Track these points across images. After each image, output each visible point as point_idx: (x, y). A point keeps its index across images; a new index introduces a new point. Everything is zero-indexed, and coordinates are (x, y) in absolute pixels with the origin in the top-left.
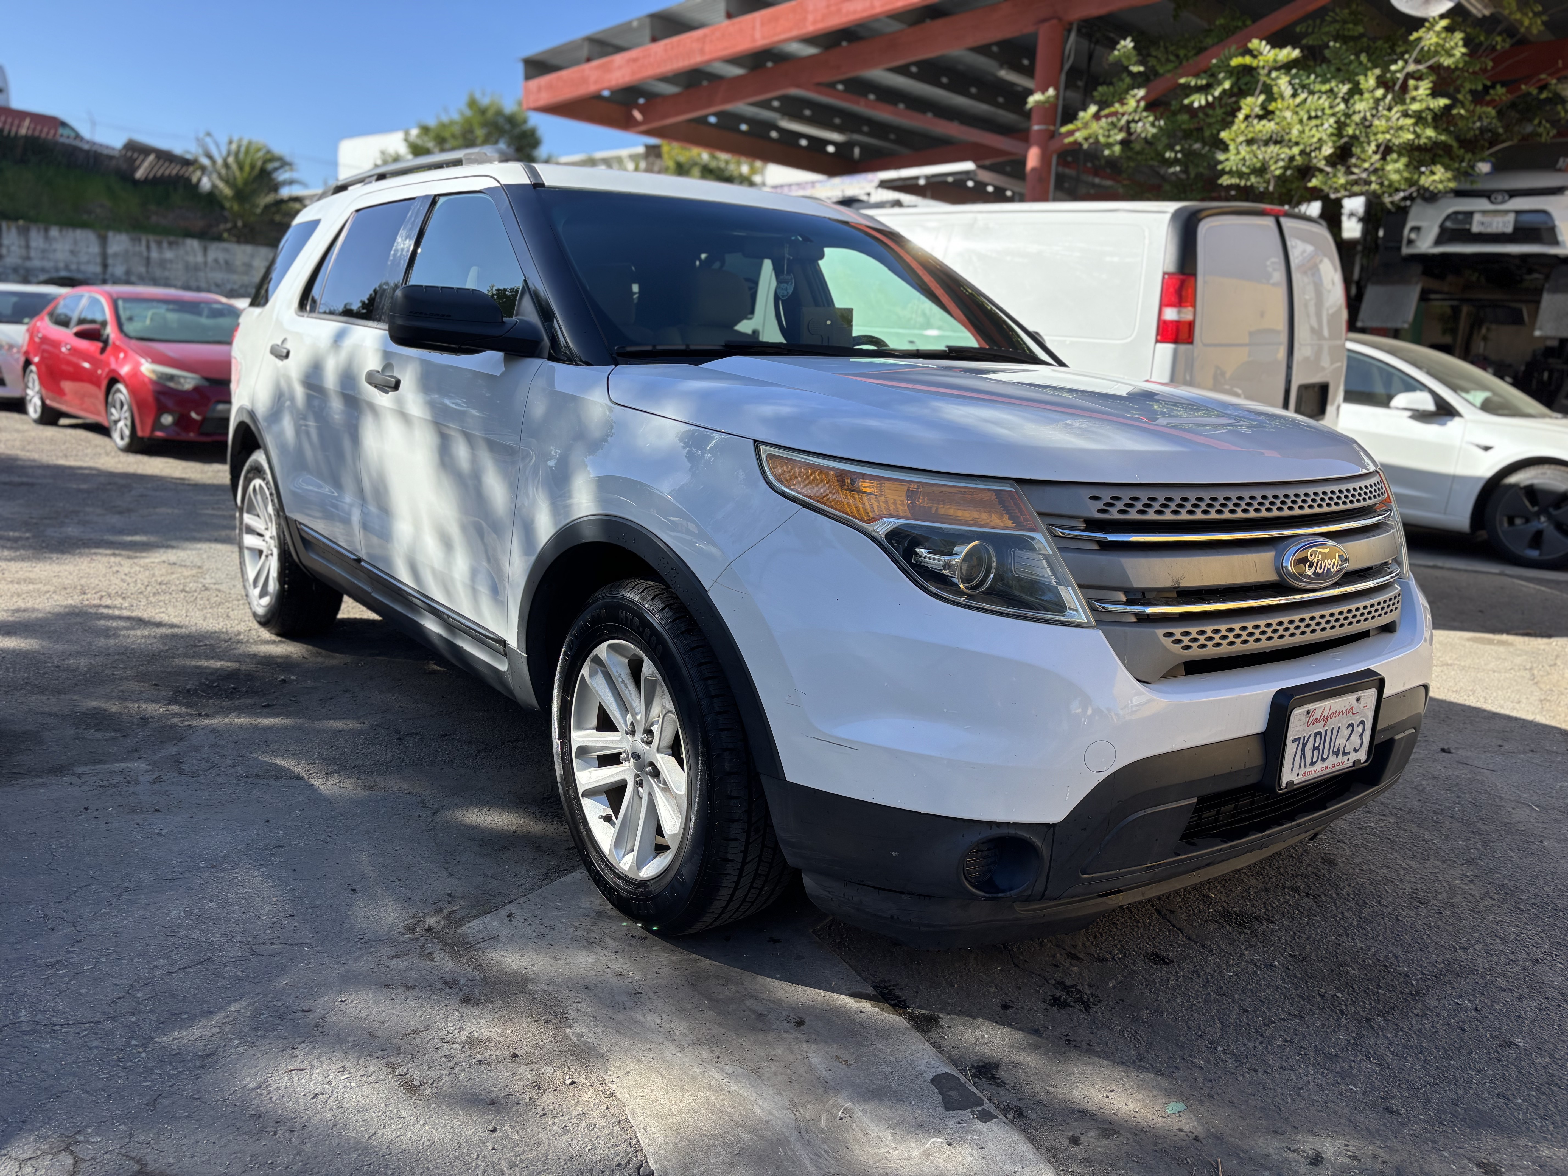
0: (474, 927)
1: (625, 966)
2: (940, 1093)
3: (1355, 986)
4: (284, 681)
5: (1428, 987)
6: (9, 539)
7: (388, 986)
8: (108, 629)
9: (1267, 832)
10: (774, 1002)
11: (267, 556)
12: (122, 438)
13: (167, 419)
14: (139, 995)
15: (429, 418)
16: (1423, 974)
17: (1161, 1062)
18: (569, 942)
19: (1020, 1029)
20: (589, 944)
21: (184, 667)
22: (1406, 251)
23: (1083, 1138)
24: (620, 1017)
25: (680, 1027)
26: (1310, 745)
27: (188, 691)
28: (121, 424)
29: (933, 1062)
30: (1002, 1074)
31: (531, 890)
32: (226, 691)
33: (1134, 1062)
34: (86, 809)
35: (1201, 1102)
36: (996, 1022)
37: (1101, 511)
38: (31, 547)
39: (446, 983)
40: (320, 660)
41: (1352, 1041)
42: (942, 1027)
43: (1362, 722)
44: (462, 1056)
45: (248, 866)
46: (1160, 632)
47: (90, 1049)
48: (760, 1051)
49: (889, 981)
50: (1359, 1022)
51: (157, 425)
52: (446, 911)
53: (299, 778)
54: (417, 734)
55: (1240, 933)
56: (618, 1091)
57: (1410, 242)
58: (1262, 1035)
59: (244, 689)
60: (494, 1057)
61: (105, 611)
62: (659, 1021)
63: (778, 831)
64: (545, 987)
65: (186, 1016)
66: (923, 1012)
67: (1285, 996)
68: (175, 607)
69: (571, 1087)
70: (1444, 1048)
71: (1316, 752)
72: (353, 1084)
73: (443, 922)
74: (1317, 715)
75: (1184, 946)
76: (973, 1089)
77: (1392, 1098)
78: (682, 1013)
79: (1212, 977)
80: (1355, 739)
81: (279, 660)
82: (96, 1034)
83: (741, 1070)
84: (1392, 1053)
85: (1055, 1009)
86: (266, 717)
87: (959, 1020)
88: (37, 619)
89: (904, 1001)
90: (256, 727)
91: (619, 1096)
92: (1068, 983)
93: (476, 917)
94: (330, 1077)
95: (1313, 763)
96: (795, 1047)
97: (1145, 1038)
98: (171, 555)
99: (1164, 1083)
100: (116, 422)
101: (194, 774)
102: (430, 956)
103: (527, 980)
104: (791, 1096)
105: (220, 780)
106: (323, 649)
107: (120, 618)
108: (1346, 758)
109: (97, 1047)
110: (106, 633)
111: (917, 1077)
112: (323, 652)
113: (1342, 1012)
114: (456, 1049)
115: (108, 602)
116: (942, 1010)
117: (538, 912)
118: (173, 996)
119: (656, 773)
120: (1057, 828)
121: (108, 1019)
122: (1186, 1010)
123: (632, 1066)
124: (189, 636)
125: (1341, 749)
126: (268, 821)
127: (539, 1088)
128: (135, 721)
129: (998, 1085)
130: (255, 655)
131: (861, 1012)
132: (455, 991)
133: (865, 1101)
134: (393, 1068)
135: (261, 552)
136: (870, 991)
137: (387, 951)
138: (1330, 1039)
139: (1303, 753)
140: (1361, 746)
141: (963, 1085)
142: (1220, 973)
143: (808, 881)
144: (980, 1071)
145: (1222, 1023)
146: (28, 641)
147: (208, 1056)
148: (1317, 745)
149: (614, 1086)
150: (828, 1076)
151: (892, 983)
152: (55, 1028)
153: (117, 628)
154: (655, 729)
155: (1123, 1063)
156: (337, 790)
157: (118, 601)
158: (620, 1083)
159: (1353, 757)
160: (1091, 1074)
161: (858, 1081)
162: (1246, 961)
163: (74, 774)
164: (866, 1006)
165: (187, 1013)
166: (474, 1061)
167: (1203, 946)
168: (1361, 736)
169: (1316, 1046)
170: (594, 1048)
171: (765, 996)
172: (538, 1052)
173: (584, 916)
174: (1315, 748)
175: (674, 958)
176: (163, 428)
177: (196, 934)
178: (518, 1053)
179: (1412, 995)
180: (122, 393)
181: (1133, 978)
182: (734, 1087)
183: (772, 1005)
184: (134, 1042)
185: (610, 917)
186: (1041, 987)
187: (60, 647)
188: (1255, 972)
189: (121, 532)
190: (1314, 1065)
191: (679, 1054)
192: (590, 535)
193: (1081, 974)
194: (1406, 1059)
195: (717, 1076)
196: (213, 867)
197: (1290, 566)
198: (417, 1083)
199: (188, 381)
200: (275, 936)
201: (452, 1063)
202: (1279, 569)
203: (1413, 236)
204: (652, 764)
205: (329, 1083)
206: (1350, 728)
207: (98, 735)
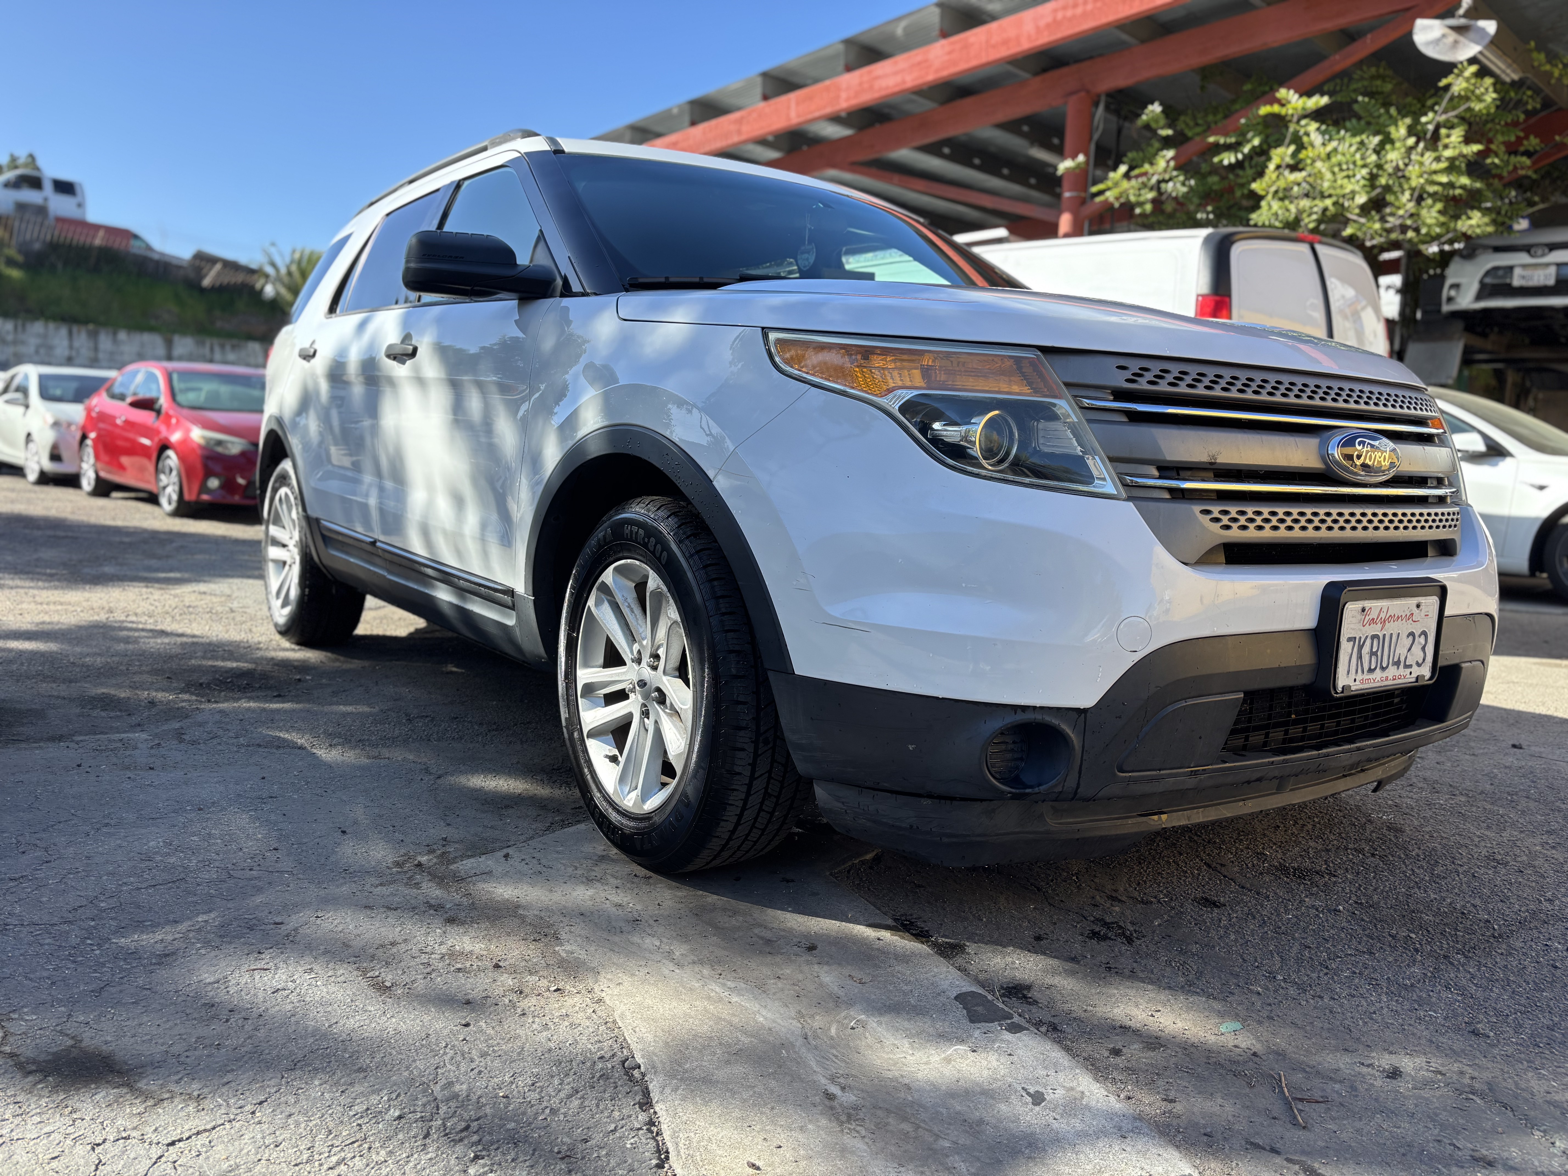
0: (467, 865)
1: (625, 899)
2: (964, 1008)
3: (1430, 929)
4: (299, 680)
5: (1512, 931)
6: (45, 574)
7: (368, 907)
8: (129, 637)
9: (1324, 751)
10: (784, 930)
11: (290, 566)
12: (170, 503)
13: (214, 483)
14: (102, 905)
15: (443, 375)
16: (1506, 921)
17: (1212, 988)
18: (567, 878)
19: (1055, 957)
20: (589, 881)
21: (199, 666)
22: (1446, 308)
23: (1124, 1050)
24: (616, 939)
25: (679, 949)
26: (1366, 650)
27: (201, 684)
28: (169, 490)
29: (957, 983)
30: (1034, 994)
31: (532, 838)
32: (239, 686)
33: (1183, 987)
34: (79, 766)
35: (1260, 1023)
36: (1029, 951)
37: (1128, 381)
38: (65, 580)
39: (431, 906)
40: (337, 664)
41: (1429, 974)
42: (968, 954)
43: (1424, 633)
44: (441, 965)
45: (236, 810)
46: (1197, 508)
47: (41, 945)
48: (766, 971)
49: (911, 915)
50: (1437, 959)
51: (203, 488)
52: (439, 852)
53: (301, 748)
54: (427, 717)
55: (1299, 884)
56: (607, 999)
57: (1450, 300)
58: (1327, 968)
59: (257, 686)
60: (475, 967)
61: (130, 625)
62: (658, 944)
63: (788, 734)
64: (536, 913)
65: (149, 923)
66: (947, 940)
67: (1351, 935)
68: (199, 623)
69: (556, 994)
70: (1534, 981)
71: (1374, 658)
72: (319, 983)
73: (435, 860)
74: (1374, 615)
75: (1237, 892)
76: (1001, 1006)
77: (1479, 1022)
78: (684, 938)
79: (1269, 918)
80: (1417, 650)
81: (296, 664)
82: (51, 933)
83: (744, 986)
84: (1476, 985)
85: (1094, 942)
86: (275, 703)
87: (989, 948)
88: (60, 629)
89: (927, 931)
90: (264, 710)
91: (608, 1002)
92: (1108, 919)
93: (469, 857)
94: (295, 977)
95: (1371, 671)
96: (806, 968)
97: (1195, 967)
98: (202, 587)
99: (1217, 1005)
100: (164, 488)
101: (193, 743)
102: (417, 886)
103: (518, 907)
104: (799, 1008)
105: (220, 748)
106: (342, 655)
107: (143, 630)
108: (1408, 671)
109: (48, 944)
110: (127, 640)
111: (939, 994)
112: (342, 658)
113: (1417, 950)
114: (435, 959)
115: (134, 619)
116: (968, 939)
117: (537, 855)
118: (139, 907)
119: (662, 699)
120: (1088, 715)
121: (65, 923)
122: (1241, 945)
123: (626, 979)
124: (210, 644)
125: (1402, 659)
126: (263, 778)
127: (521, 993)
128: (143, 704)
129: (1030, 1004)
130: (272, 659)
131: (879, 939)
132: (439, 914)
133: (881, 1014)
134: (364, 972)
135: (284, 563)
136: (890, 922)
137: (374, 880)
138: (1405, 973)
139: (1360, 657)
140: (1424, 660)
141: (991, 1002)
142: (1278, 915)
143: (820, 792)
144: (1010, 992)
145: (1281, 957)
146: (48, 644)
147: (166, 955)
148: (1374, 650)
149: (603, 994)
150: (841, 993)
151: (914, 916)
152: (7, 927)
153: (139, 637)
154: (661, 652)
155: (1170, 988)
156: (340, 758)
157: (143, 619)
158: (610, 992)
159: (1416, 671)
160: (1134, 996)
161: (873, 997)
162: (1307, 907)
163: (72, 741)
164: (886, 935)
165: (151, 921)
166: (453, 969)
167: (1258, 894)
168: (1423, 649)
169: (1389, 978)
170: (585, 963)
171: (775, 925)
172: (524, 963)
173: (586, 858)
174: (1372, 653)
175: (680, 894)
176: (209, 491)
177: (172, 860)
178: (501, 964)
179: (1494, 937)
180: (172, 459)
181: (1180, 918)
182: (735, 999)
183: (782, 933)
184: (89, 942)
185: (613, 860)
186: (1078, 923)
187: (78, 649)
188: (1317, 915)
189: (158, 570)
190: (1387, 994)
191: (677, 971)
192: (596, 450)
193: (1122, 913)
194: (1491, 990)
195: (718, 989)
196: (200, 809)
197: (1337, 453)
198: (388, 984)
199: (235, 446)
200: (255, 864)
201: (429, 970)
202: (1325, 457)
203: (1453, 293)
204: (658, 690)
205: (294, 981)
206: (1411, 638)
207: (103, 714)
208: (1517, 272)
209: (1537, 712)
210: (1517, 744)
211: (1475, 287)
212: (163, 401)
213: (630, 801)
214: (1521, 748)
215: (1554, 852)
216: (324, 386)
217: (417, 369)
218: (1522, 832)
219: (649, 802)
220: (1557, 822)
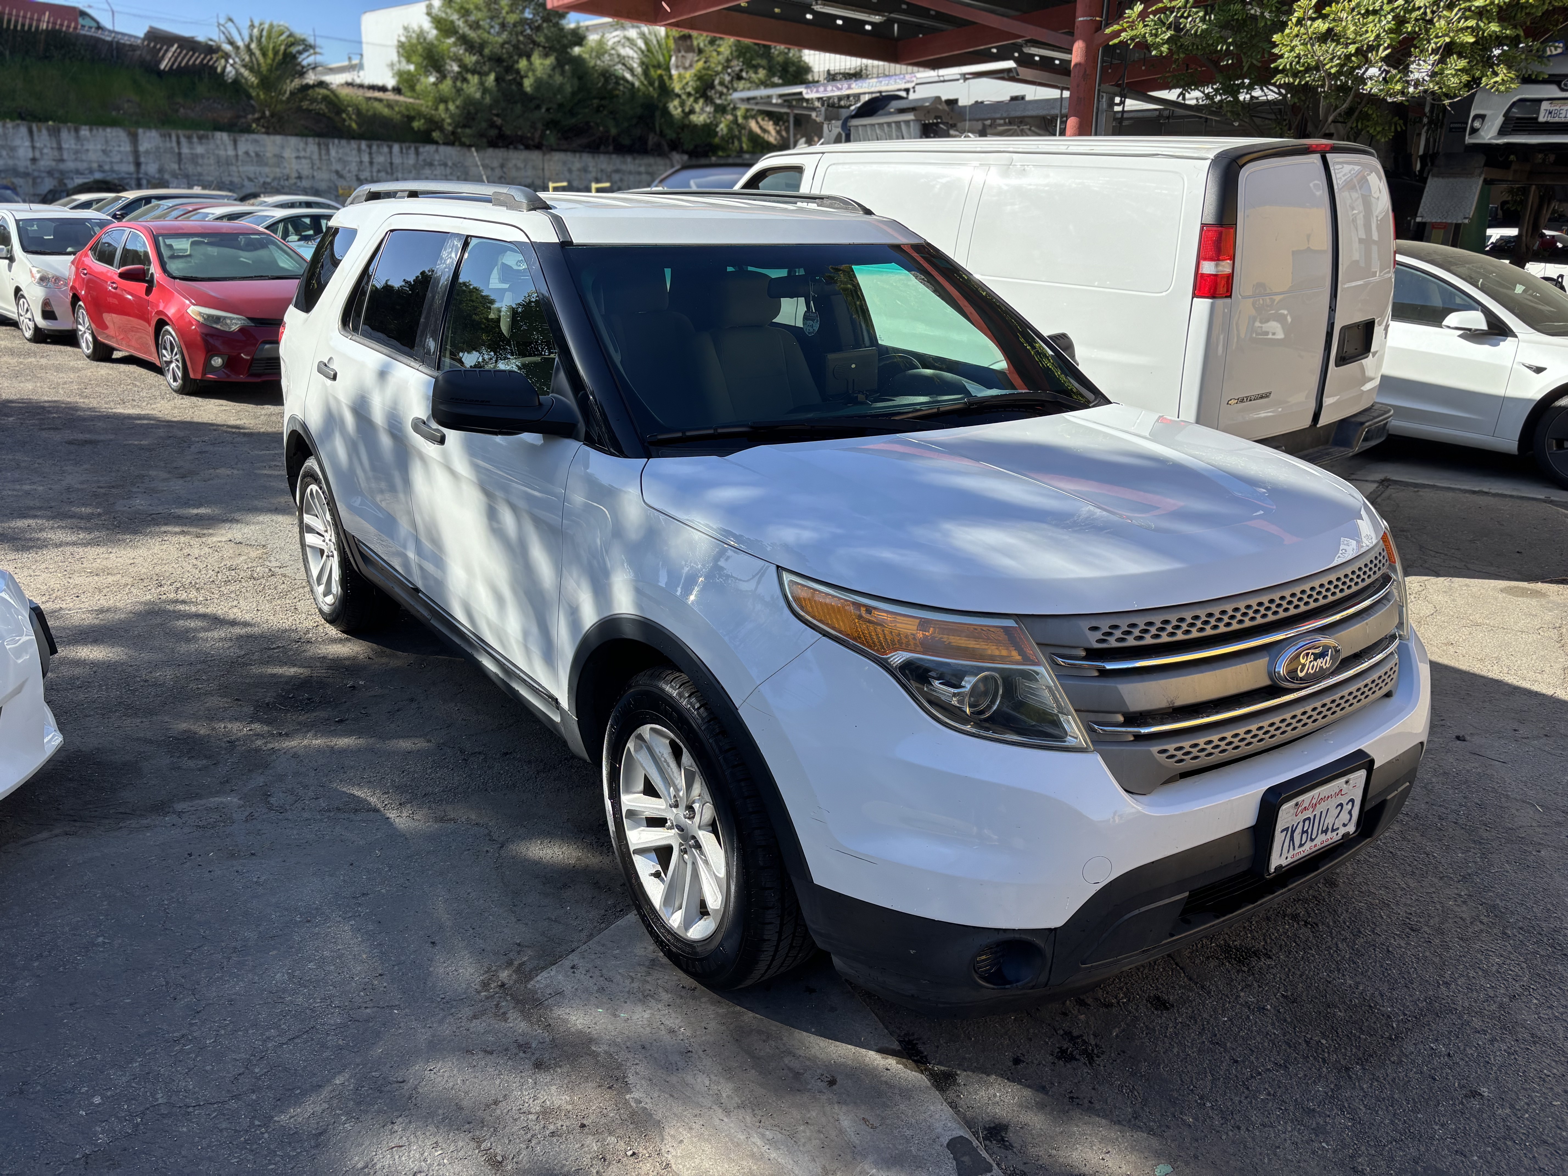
0: (542, 981)
1: (677, 1022)
2: (955, 1158)
3: (1339, 1030)
4: (353, 687)
5: (1408, 1029)
7: (469, 1051)
8: (187, 630)
9: (1259, 902)
10: (809, 1059)
11: (328, 556)
12: (175, 380)
13: (217, 362)
14: (257, 1070)
16: (1405, 1015)
17: (1154, 1121)
18: (626, 995)
19: (1029, 1086)
20: (645, 998)
21: (261, 676)
22: (1469, 140)
24: (674, 1079)
25: (726, 1089)
26: (1299, 830)
27: (268, 704)
28: (173, 365)
29: (949, 1125)
30: (1011, 1136)
31: (591, 936)
32: (301, 701)
33: (1130, 1121)
34: (190, 855)
35: (1187, 1164)
36: (1008, 1079)
37: (1100, 641)
38: (104, 527)
39: (520, 1046)
40: (384, 660)
41: (1330, 1093)
42: (959, 1085)
43: (1352, 801)
44: (537, 1127)
45: (338, 919)
46: (1155, 749)
47: (221, 1131)
48: (796, 1114)
49: (913, 1034)
50: (1339, 1071)
51: (207, 366)
52: (516, 963)
53: (376, 810)
54: (480, 753)
55: (1238, 972)
56: (672, 1162)
57: (1474, 131)
58: (1248, 1088)
59: (317, 700)
60: (564, 1127)
61: (181, 607)
62: (707, 1083)
64: (606, 1048)
65: (299, 1091)
66: (942, 1068)
67: (1274, 1044)
68: (246, 598)
69: (632, 1159)
70: (1413, 1099)
71: (1305, 836)
72: (445, 1161)
73: (514, 977)
74: (1306, 804)
75: (1184, 987)
76: (984, 1154)
77: (1360, 1156)
78: (728, 1072)
79: (1208, 1023)
80: (1344, 816)
81: (347, 663)
82: (224, 1115)
83: (780, 1136)
84: (1365, 1106)
85: (1061, 1063)
86: (341, 736)
87: (974, 1077)
88: (121, 621)
89: (926, 1057)
90: (332, 749)
91: (674, 1166)
92: (1076, 1033)
93: (543, 969)
94: (426, 1154)
95: (1301, 845)
96: (828, 1109)
97: (1141, 1093)
98: (236, 532)
99: (1155, 1143)
100: (169, 363)
101: (282, 810)
102: (504, 1017)
103: (591, 1040)
104: (823, 1163)
105: (306, 815)
106: (387, 647)
107: (197, 616)
108: (1335, 833)
109: (226, 1130)
110: (186, 636)
111: (934, 1140)
112: (388, 650)
113: (1324, 1060)
114: (532, 1120)
115: (183, 596)
116: (960, 1066)
117: (598, 962)
118: (286, 1070)
119: (698, 846)
120: (1058, 931)
121: (232, 1098)
122: (1181, 1061)
123: (685, 1135)
124: (262, 636)
126: (352, 864)
127: (605, 1160)
128: (223, 745)
129: (1006, 1148)
130: (324, 658)
131: (887, 1069)
132: (528, 1055)
133: (889, 1168)
134: (478, 1141)
135: (322, 552)
136: (896, 1046)
137: (467, 1011)
138: (1310, 1092)
139: (1292, 838)
140: (1350, 820)
141: (975, 1150)
142: (1216, 1018)
143: (836, 961)
144: (991, 1133)
145: (1212, 1075)
147: (321, 1134)
148: (1305, 829)
149: (670, 1157)
150: (856, 1140)
151: (916, 1036)
152: (189, 1110)
153: (195, 630)
154: (696, 806)
155: (1119, 1123)
156: (412, 824)
157: (193, 594)
158: (674, 1153)
159: (1342, 831)
160: (1090, 1135)
161: (883, 1145)
162: (1241, 1004)
163: (174, 812)
164: (891, 1062)
165: (299, 1088)
166: (548, 1132)
167: (1203, 987)
168: (1350, 813)
169: (1296, 1099)
170: (651, 1115)
171: (801, 1052)
172: (603, 1120)
173: (640, 965)
174: (1303, 832)
175: (721, 1011)
176: (214, 370)
177: (300, 1000)
178: (585, 1122)
179: (1391, 1039)
180: (171, 334)
181: (1135, 1026)
182: (773, 1155)
183: (808, 1063)
184: (257, 1122)
185: (662, 966)
186: (1050, 1038)
187: (146, 656)
188: (1248, 1017)
189: (187, 504)
190: (1292, 1122)
191: (725, 1119)
193: (1087, 1023)
194: (1377, 1113)
195: (759, 1142)
196: (308, 921)
197: (1282, 670)
198: (499, 1158)
199: (234, 322)
200: (368, 998)
201: (529, 1135)
202: (1272, 674)
203: (1477, 124)
204: (694, 837)
205: (425, 1160)
206: (1339, 808)
207: (191, 764)
208: (1545, 106)
209: (1491, 675)
210: (1461, 734)
211: (1500, 120)
212: (154, 269)
213: (675, 920)
214: (1464, 740)
215: (1464, 908)
216: (349, 419)
217: (445, 455)
218: (1441, 878)
219: (691, 930)
220: (1475, 862)
